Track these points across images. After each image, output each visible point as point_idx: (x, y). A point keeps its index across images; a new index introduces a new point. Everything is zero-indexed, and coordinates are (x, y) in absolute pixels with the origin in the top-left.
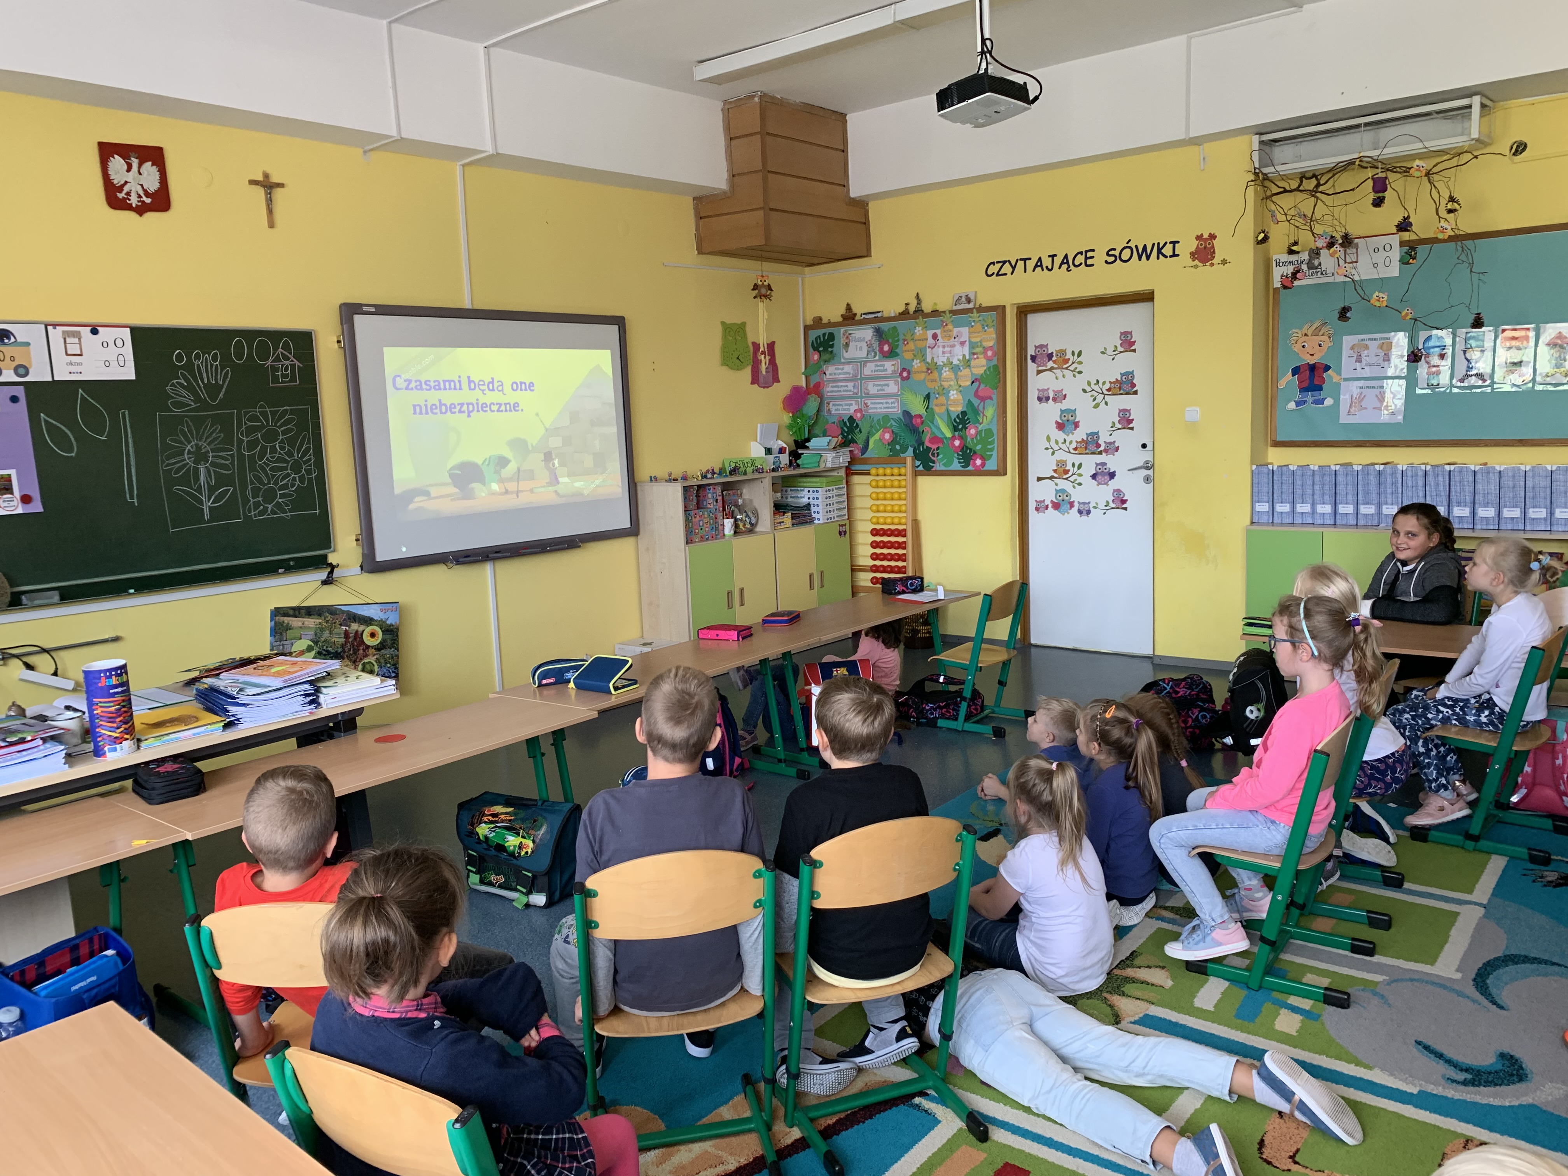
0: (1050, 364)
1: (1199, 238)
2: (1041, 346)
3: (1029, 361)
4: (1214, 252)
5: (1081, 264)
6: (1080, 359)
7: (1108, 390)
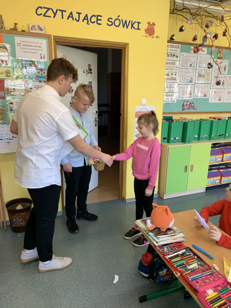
1: (149, 23)
4: (154, 32)
5: (94, 22)
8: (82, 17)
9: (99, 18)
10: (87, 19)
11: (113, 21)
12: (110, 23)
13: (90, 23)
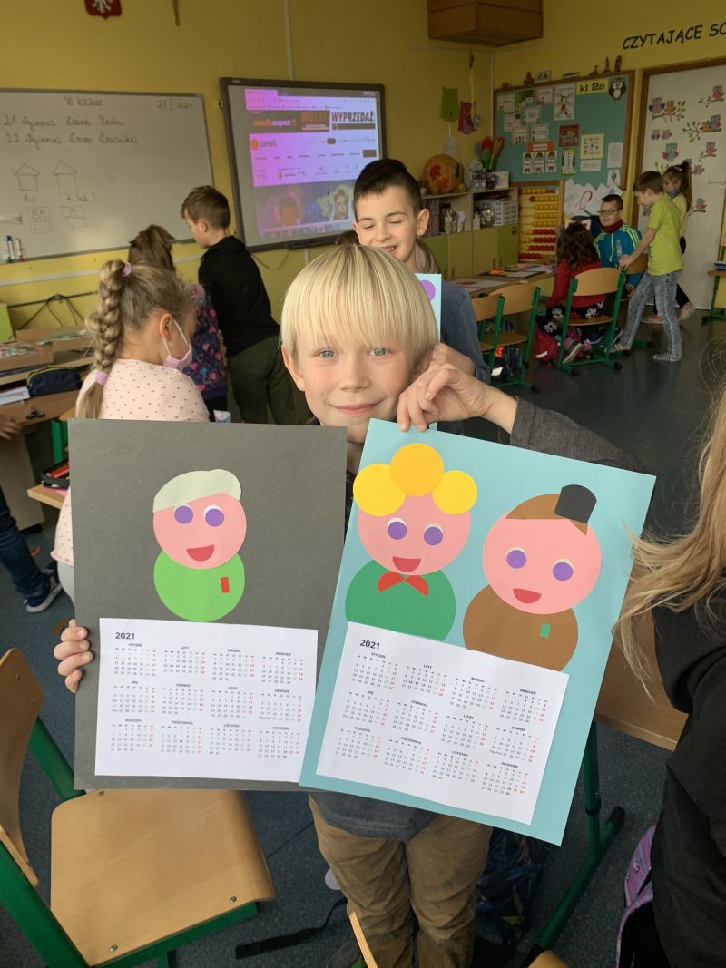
0: (662, 112)
2: (658, 99)
3: (648, 111)
5: (691, 37)
6: (684, 107)
7: (702, 129)
8: (675, 35)
9: (699, 29)
10: (682, 36)
11: (718, 28)
12: (715, 32)
13: (685, 39)
